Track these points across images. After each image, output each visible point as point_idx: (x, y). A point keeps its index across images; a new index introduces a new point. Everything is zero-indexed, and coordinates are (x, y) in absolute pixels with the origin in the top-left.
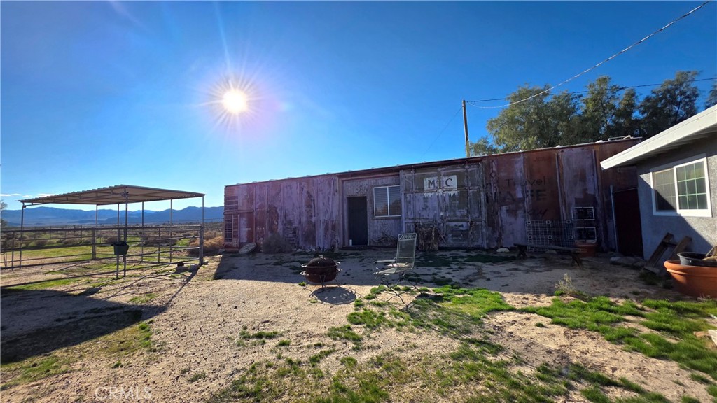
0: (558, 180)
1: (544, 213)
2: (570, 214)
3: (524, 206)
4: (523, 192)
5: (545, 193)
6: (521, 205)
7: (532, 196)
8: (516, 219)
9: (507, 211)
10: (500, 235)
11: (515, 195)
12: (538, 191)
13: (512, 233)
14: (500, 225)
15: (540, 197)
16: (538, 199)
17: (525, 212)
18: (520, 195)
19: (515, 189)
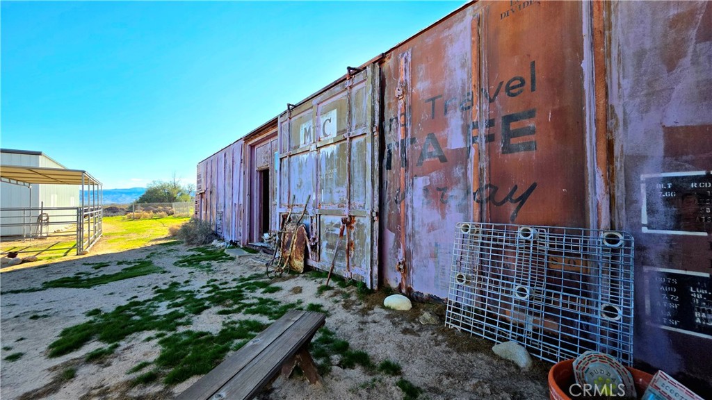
0: (586, 65)
1: (523, 199)
2: (631, 202)
3: (465, 174)
4: (465, 129)
5: (531, 124)
6: (458, 172)
7: (490, 138)
8: (443, 216)
9: (426, 189)
10: (408, 255)
11: (445, 141)
12: (509, 119)
13: (434, 256)
14: (409, 230)
15: (513, 141)
16: (508, 149)
17: (468, 192)
18: (456, 141)
19: (445, 124)
